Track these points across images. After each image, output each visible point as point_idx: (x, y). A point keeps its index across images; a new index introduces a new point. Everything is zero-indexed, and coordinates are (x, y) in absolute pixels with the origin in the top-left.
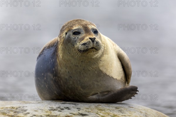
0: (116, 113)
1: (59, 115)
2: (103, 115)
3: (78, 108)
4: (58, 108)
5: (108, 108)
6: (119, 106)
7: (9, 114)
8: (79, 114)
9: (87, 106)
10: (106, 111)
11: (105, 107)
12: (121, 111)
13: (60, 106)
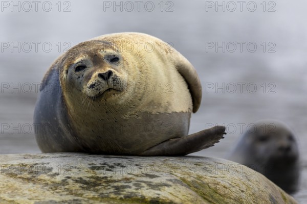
0: (200, 173)
1: (111, 177)
2: (182, 177)
3: (137, 165)
4: (103, 164)
5: (183, 165)
6: (199, 161)
7: (22, 176)
8: (142, 175)
9: (149, 161)
10: (184, 170)
11: (178, 163)
12: (205, 169)
13: (106, 161)
